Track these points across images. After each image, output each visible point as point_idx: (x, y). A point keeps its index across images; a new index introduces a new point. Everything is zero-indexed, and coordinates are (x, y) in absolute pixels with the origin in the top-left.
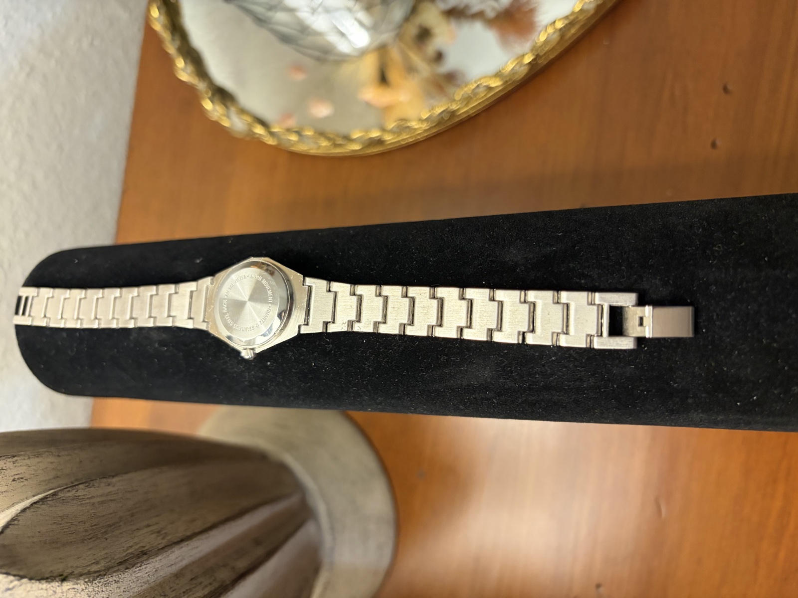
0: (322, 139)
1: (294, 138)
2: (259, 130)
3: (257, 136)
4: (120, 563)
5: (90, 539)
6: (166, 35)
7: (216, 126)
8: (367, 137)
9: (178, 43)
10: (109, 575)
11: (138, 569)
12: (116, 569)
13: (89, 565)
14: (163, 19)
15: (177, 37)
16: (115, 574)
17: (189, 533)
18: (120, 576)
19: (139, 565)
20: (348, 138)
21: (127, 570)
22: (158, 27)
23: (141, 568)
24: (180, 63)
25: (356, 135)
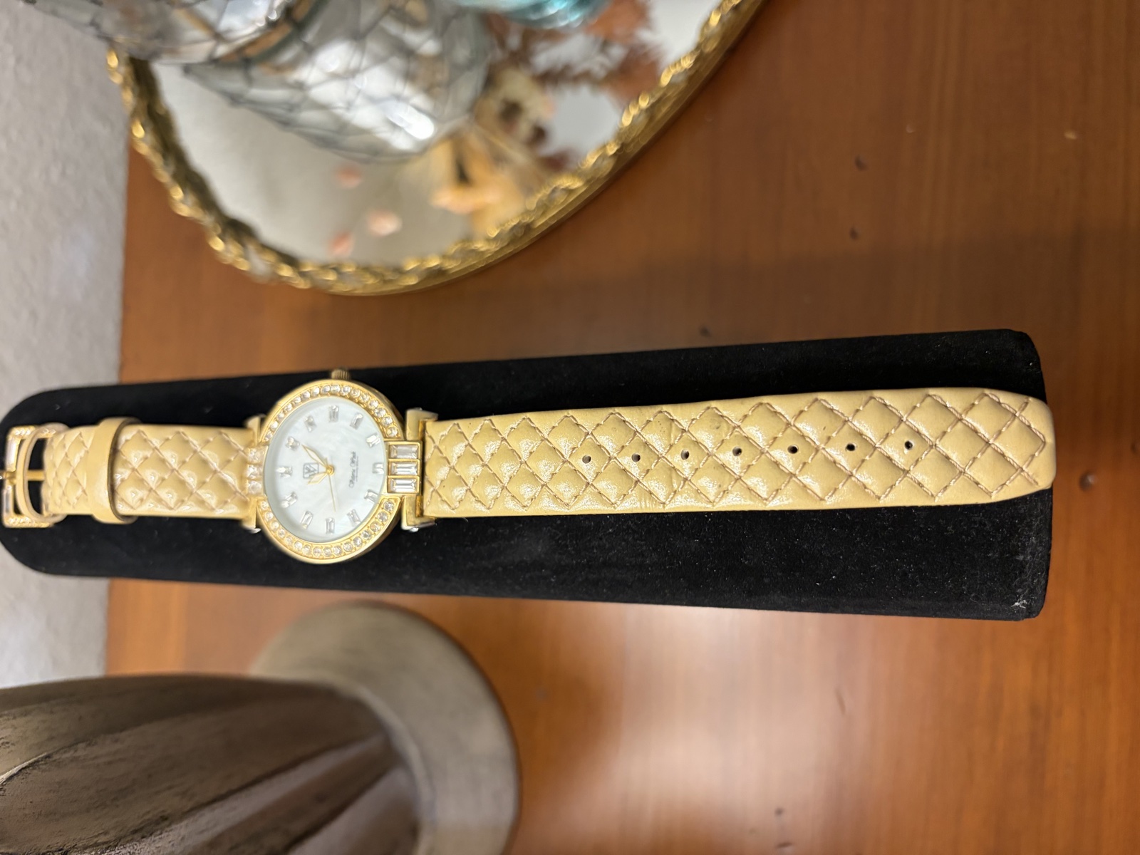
0: (368, 276)
1: (331, 277)
2: (286, 271)
3: (284, 279)
4: (135, 832)
5: (97, 807)
6: (156, 160)
7: (231, 270)
8: (424, 268)
9: (172, 168)
10: (121, 845)
11: (158, 837)
12: (129, 838)
13: (96, 836)
14: (150, 138)
15: (172, 161)
16: (128, 845)
17: (223, 791)
18: (135, 847)
19: (159, 832)
20: (399, 271)
21: (144, 839)
22: (144, 149)
23: (163, 835)
24: (178, 194)
25: (411, 265)
